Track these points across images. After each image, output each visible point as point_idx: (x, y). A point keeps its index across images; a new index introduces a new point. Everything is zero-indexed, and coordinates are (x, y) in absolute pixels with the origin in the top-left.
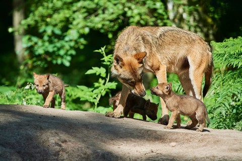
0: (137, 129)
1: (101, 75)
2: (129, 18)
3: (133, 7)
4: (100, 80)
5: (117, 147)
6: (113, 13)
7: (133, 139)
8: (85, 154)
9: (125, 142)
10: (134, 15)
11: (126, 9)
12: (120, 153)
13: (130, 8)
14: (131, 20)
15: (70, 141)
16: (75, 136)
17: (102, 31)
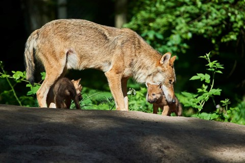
0: (240, 135)
1: (206, 81)
2: (232, 23)
3: (236, 12)
4: (204, 86)
5: (220, 153)
6: (216, 18)
7: (235, 145)
8: (188, 160)
9: (228, 148)
10: (237, 20)
11: (230, 14)
12: (223, 159)
13: (233, 13)
14: (235, 25)
15: (173, 147)
16: (178, 143)
17: (205, 36)
